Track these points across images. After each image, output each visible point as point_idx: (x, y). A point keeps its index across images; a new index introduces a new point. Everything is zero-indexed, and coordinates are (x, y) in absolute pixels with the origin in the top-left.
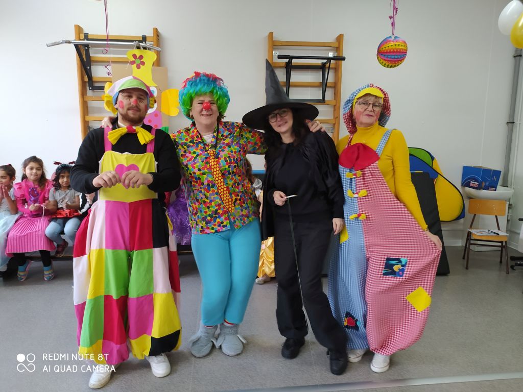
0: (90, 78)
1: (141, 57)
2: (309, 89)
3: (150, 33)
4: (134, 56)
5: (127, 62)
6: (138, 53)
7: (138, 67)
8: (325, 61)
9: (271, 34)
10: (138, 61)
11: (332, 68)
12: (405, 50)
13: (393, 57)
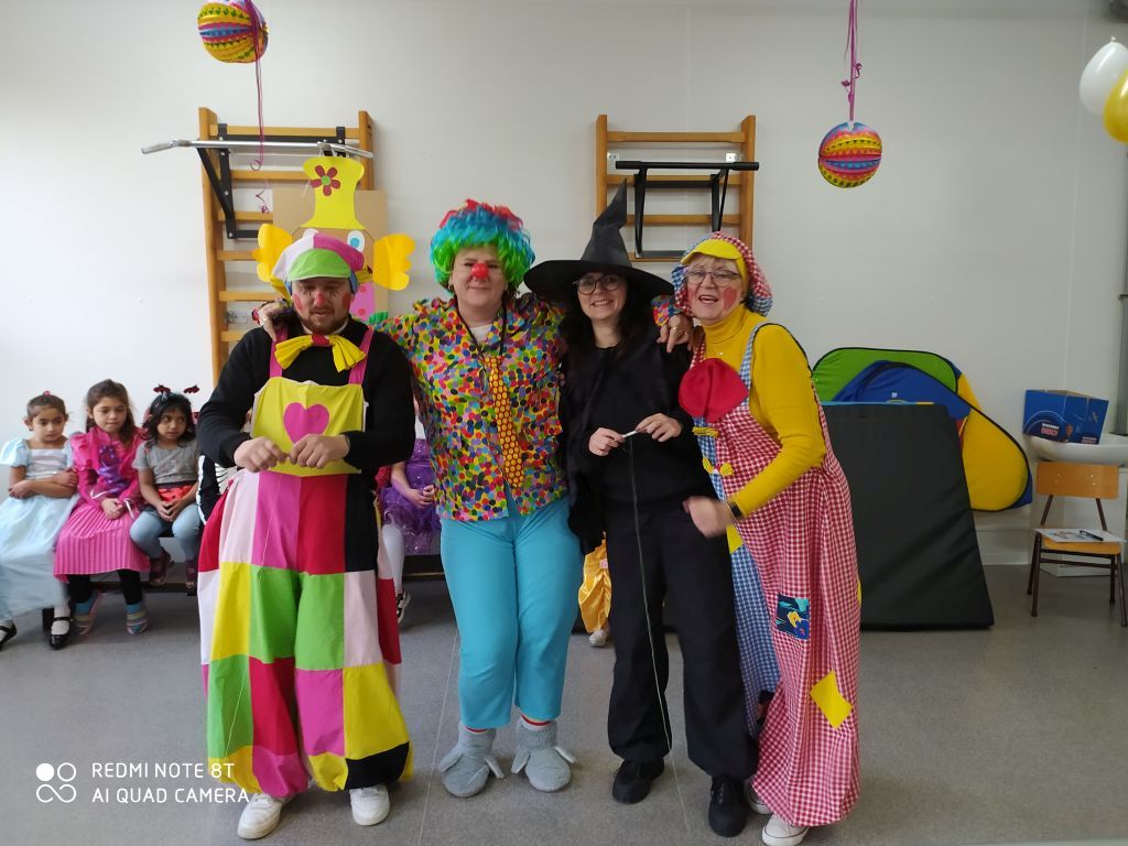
0: (230, 214)
1: (333, 172)
2: (686, 228)
3: (352, 123)
4: (319, 170)
5: (305, 181)
6: (326, 163)
7: (327, 192)
8: (716, 172)
9: (603, 120)
10: (326, 181)
11: (733, 186)
12: (876, 150)
13: (850, 165)
